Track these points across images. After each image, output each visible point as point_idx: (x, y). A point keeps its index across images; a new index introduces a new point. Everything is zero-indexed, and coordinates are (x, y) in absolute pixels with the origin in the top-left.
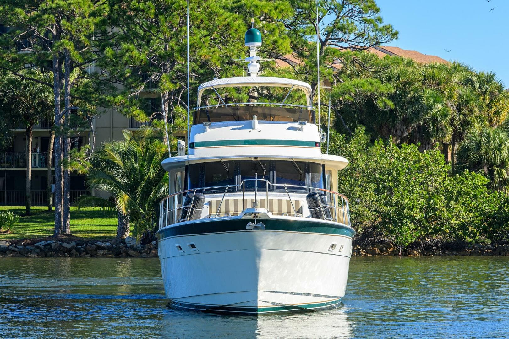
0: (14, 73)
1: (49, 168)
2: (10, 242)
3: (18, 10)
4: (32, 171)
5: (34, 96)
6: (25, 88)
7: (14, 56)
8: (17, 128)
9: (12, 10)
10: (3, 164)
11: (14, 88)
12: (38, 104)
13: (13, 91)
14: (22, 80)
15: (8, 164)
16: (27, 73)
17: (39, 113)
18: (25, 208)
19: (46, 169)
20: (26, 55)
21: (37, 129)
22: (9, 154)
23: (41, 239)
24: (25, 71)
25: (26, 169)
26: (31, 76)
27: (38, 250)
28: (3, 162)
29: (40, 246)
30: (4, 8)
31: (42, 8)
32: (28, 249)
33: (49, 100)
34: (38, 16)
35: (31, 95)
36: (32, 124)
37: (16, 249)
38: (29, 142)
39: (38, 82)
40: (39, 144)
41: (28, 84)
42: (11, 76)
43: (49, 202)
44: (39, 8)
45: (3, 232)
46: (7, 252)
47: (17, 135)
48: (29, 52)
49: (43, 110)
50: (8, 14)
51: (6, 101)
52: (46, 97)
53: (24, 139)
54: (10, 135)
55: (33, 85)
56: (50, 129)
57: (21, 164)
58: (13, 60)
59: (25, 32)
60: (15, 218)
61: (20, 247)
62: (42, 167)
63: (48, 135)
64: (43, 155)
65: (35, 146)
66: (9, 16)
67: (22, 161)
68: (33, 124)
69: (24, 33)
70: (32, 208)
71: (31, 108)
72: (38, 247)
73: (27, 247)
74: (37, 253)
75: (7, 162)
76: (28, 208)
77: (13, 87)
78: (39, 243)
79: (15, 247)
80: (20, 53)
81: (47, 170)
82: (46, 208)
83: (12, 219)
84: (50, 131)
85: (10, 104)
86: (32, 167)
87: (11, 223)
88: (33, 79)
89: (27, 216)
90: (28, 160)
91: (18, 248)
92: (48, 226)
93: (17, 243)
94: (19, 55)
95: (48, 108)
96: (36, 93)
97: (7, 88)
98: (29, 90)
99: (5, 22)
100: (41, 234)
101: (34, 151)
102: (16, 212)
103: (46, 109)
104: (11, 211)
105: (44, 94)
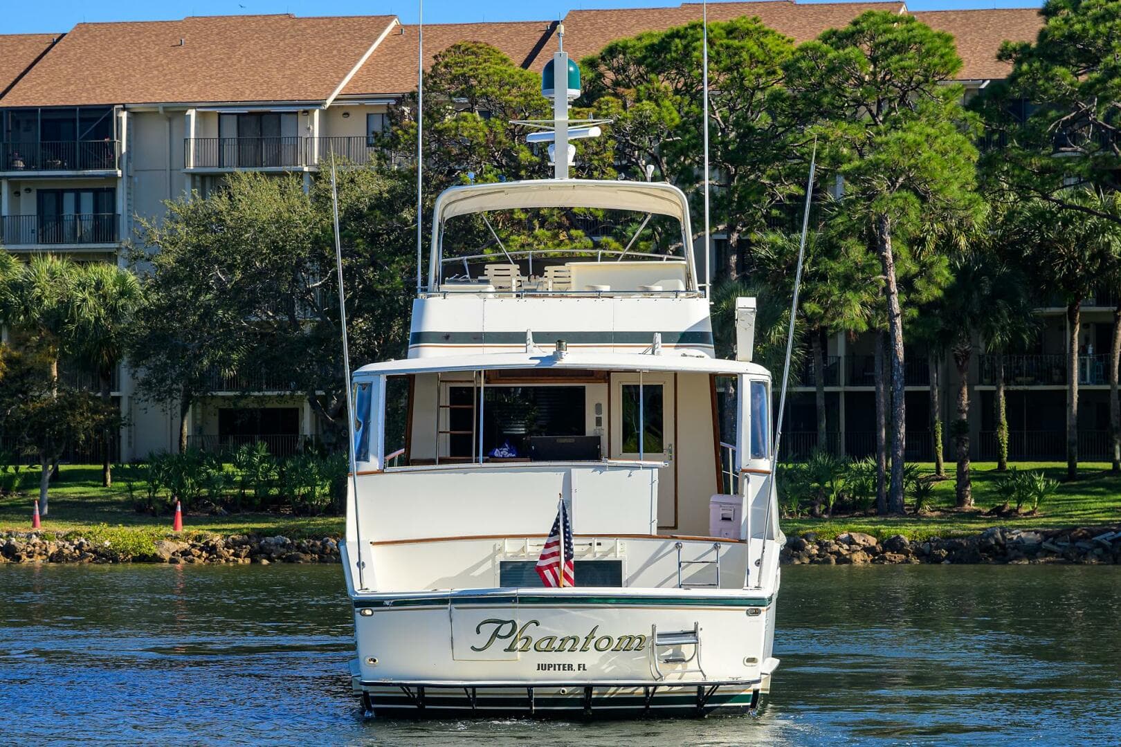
0: (1045, 197)
1: (1113, 386)
2: (1043, 533)
3: (1059, 70)
4: (1079, 391)
5: (1082, 242)
6: (1065, 225)
7: (1044, 162)
8: (1047, 306)
9: (1047, 70)
10: (1019, 379)
11: (1044, 226)
12: (1092, 258)
13: (1041, 233)
14: (1060, 209)
15: (1029, 379)
16: (1072, 196)
17: (1094, 276)
18: (1065, 465)
19: (1108, 387)
20: (1069, 159)
21: (1090, 307)
22: (1032, 358)
23: (1105, 528)
24: (1067, 191)
25: (1067, 387)
26: (1077, 202)
27: (1099, 551)
28: (1021, 375)
29: (1104, 542)
30: (1031, 66)
31: (1107, 64)
32: (1079, 548)
33: (1113, 249)
34: (1098, 81)
35: (1078, 238)
36: (1078, 298)
37: (1055, 548)
38: (1073, 334)
39: (1091, 212)
40: (1092, 337)
41: (1072, 217)
42: (1037, 201)
43: (1114, 455)
44: (1101, 66)
45: (1025, 514)
46: (1038, 554)
47: (1051, 318)
48: (1074, 154)
49: (1101, 270)
50: (1039, 79)
51: (1028, 252)
52: (1108, 244)
53: (1063, 329)
54: (1037, 320)
55: (1082, 218)
56: (1115, 308)
57: (1056, 378)
58: (1043, 170)
59: (1073, 114)
60: (1047, 485)
61: (1065, 544)
62: (1098, 383)
63: (1111, 319)
64: (1100, 359)
65: (1083, 343)
66: (1041, 82)
67: (1058, 371)
68: (1082, 297)
69: (1069, 117)
70: (1080, 465)
71: (1076, 265)
72: (1099, 544)
73: (1078, 544)
74: (1098, 556)
75: (1028, 375)
76: (1072, 466)
77: (1041, 226)
78: (1102, 537)
79: (1053, 543)
80: (1059, 155)
81: (1109, 391)
82: (1108, 466)
83: (1043, 488)
84: (1115, 312)
85: (1034, 257)
86: (1079, 384)
87: (1041, 495)
88: (1081, 208)
89: (1071, 481)
90: (1072, 369)
91: (1060, 546)
92: (1115, 501)
93: (1056, 536)
94: (1055, 160)
95: (1113, 266)
96: (1088, 237)
97: (1030, 226)
98: (1073, 230)
99: (1033, 94)
100: (1102, 518)
101: (1083, 351)
102: (1049, 473)
103: (1108, 269)
104: (1039, 471)
105: (1104, 236)
